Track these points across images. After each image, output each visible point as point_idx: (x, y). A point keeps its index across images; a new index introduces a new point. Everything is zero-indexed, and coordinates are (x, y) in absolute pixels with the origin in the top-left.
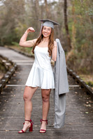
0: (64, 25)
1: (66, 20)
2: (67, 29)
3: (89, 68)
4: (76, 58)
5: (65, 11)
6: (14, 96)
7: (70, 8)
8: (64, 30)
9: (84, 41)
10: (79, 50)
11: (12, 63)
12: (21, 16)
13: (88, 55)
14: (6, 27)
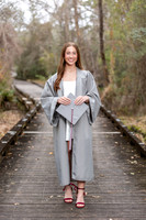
0: (99, 54)
1: (102, 47)
2: (103, 58)
3: (131, 107)
4: (115, 95)
5: (101, 35)
6: (33, 147)
7: (107, 33)
8: (100, 61)
9: (124, 73)
10: (119, 84)
11: (34, 102)
12: (47, 43)
13: (130, 91)
14: (28, 57)
